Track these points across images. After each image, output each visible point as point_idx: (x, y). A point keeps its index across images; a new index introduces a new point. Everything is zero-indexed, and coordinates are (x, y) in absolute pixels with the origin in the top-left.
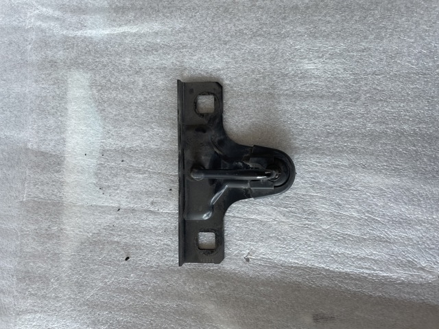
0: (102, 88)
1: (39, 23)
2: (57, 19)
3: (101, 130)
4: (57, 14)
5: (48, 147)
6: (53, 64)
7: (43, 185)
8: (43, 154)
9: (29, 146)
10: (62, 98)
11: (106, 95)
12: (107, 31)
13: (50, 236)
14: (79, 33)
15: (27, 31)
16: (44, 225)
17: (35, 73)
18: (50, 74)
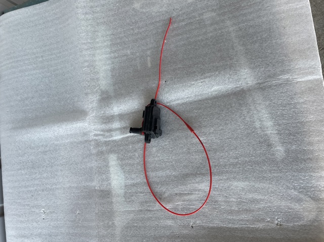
0: (122, 160)
1: (95, 138)
2: (102, 135)
3: (124, 177)
4: (102, 133)
5: (104, 188)
6: (102, 153)
7: (103, 204)
8: (102, 191)
9: (96, 188)
10: (107, 166)
11: (124, 162)
12: (122, 137)
13: (109, 227)
14: (111, 139)
15: (90, 141)
16: (106, 222)
17: (95, 158)
18: (101, 157)
